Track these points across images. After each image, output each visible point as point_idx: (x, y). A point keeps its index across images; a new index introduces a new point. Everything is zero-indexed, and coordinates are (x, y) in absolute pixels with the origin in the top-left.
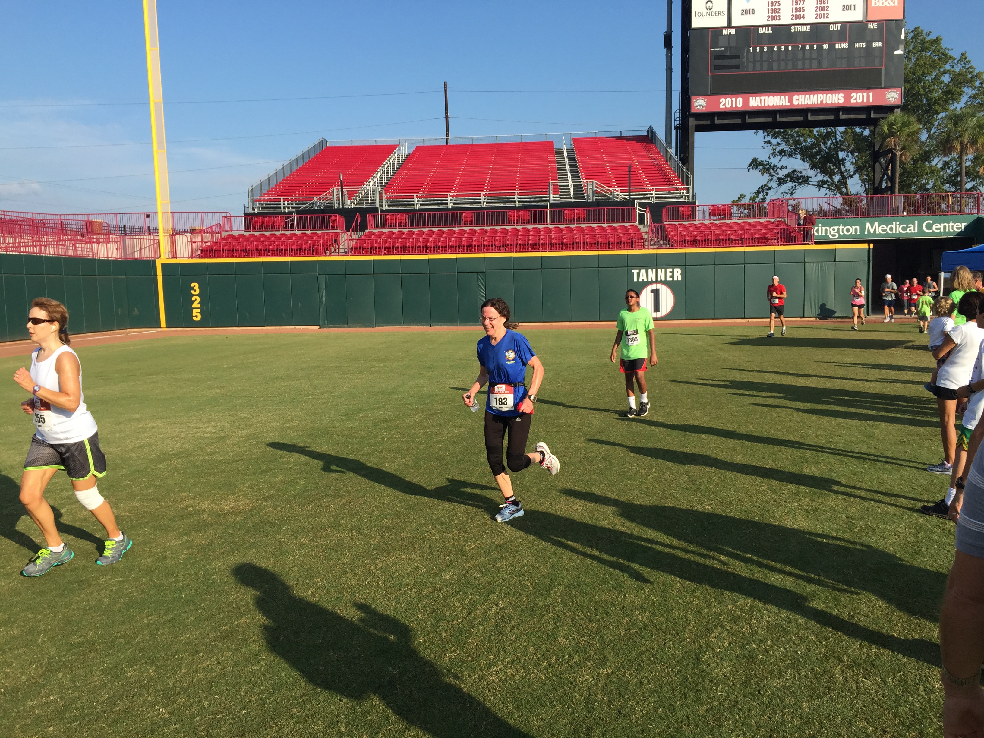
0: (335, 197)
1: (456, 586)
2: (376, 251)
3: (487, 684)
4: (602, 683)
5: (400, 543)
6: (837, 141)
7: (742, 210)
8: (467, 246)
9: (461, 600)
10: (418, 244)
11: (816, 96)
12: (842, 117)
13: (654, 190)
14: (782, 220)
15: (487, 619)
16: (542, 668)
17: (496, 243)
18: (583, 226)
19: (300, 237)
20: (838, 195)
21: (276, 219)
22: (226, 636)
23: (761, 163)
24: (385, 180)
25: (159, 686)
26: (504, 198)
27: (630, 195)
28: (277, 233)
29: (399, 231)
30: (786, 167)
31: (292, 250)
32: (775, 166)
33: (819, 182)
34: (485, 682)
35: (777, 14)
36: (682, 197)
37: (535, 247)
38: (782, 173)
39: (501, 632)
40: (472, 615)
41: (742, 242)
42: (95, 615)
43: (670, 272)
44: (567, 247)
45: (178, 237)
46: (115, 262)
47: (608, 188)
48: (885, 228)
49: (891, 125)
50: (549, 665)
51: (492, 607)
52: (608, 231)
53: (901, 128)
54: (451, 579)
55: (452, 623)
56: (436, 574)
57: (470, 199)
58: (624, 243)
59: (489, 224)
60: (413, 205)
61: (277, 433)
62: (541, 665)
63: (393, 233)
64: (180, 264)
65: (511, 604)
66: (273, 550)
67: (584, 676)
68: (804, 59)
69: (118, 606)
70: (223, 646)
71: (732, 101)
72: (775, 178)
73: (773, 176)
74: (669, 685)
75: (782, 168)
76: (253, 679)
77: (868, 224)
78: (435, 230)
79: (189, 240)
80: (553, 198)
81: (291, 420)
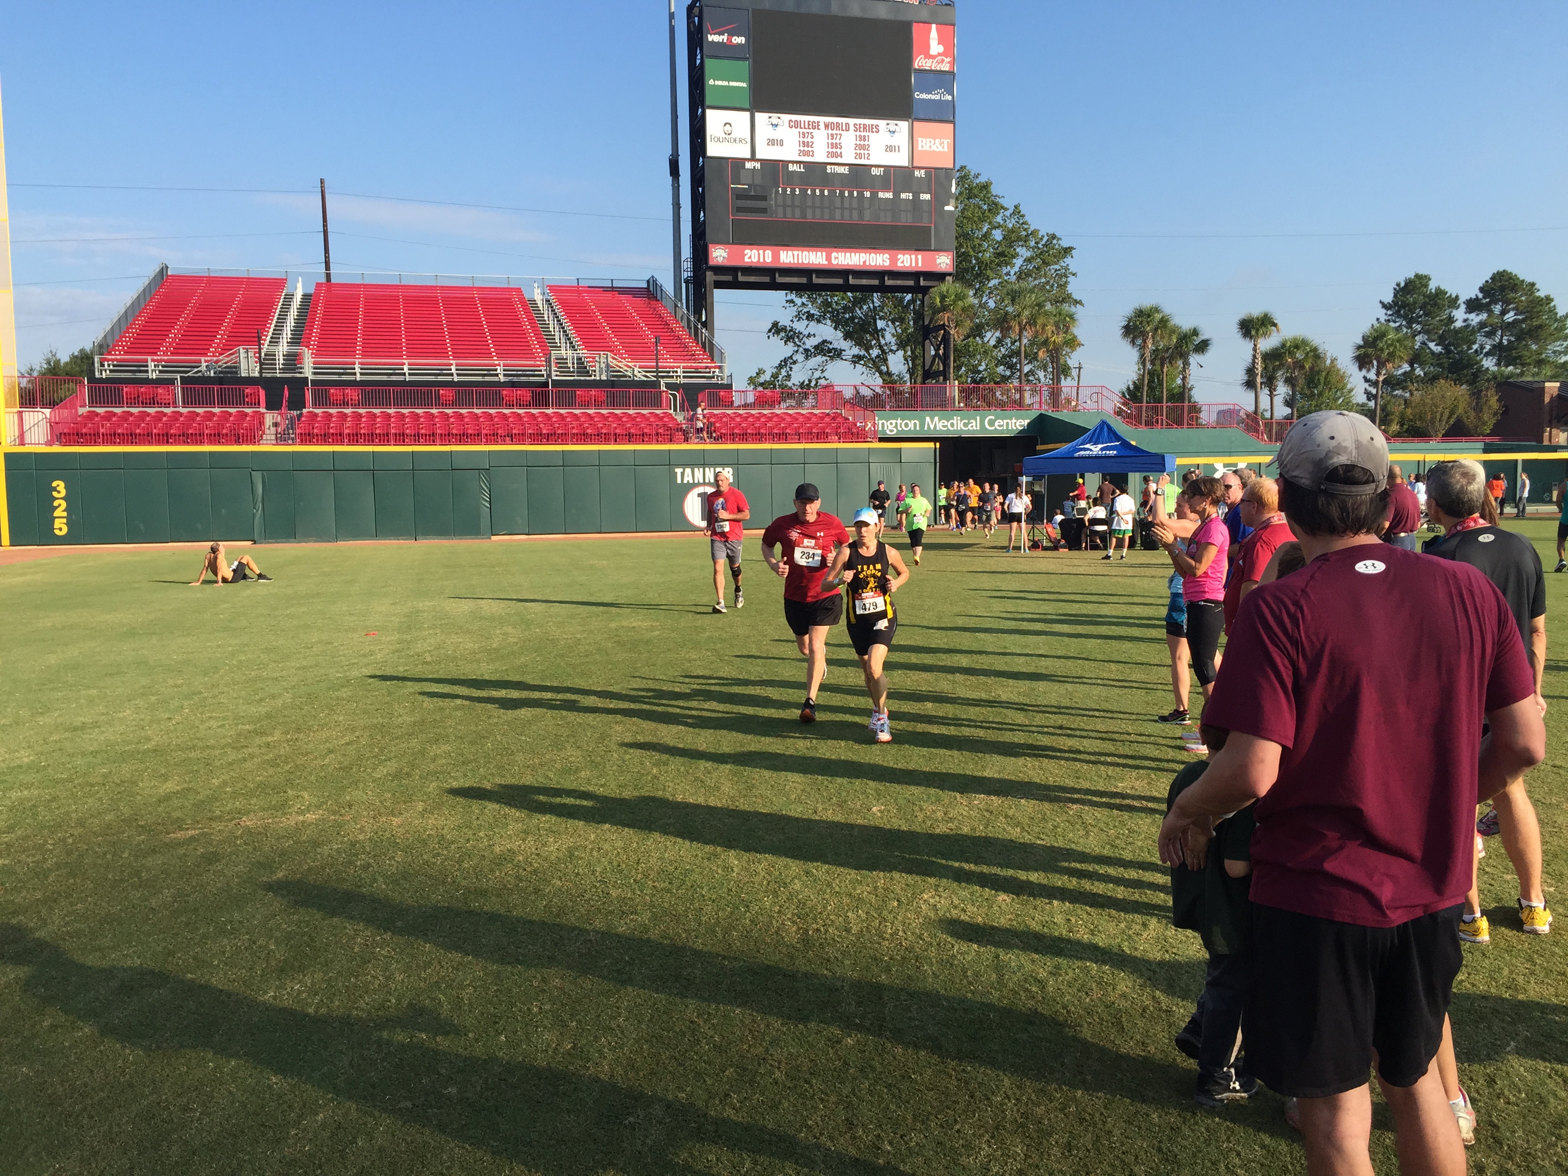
0: (243, 360)
6: (874, 308)
11: (857, 254)
12: (888, 282)
13: (681, 367)
14: (838, 411)
18: (604, 412)
19: (208, 417)
20: (877, 374)
21: (160, 391)
23: (784, 329)
26: (481, 370)
27: (656, 373)
28: (166, 411)
29: (354, 412)
30: (815, 335)
31: (206, 436)
32: (800, 333)
33: (854, 356)
35: (810, 149)
36: (716, 378)
37: (551, 438)
38: (810, 343)
41: (800, 437)
44: (592, 439)
45: (26, 415)
47: (625, 363)
48: (946, 423)
49: (943, 297)
52: (638, 420)
53: (955, 301)
57: (430, 369)
58: (661, 436)
59: (479, 406)
60: (356, 375)
63: (346, 415)
64: (35, 453)
68: (842, 208)
71: (759, 254)
72: (801, 350)
73: (799, 346)
75: (809, 335)
77: (928, 419)
78: (402, 411)
79: (47, 420)
80: (554, 373)
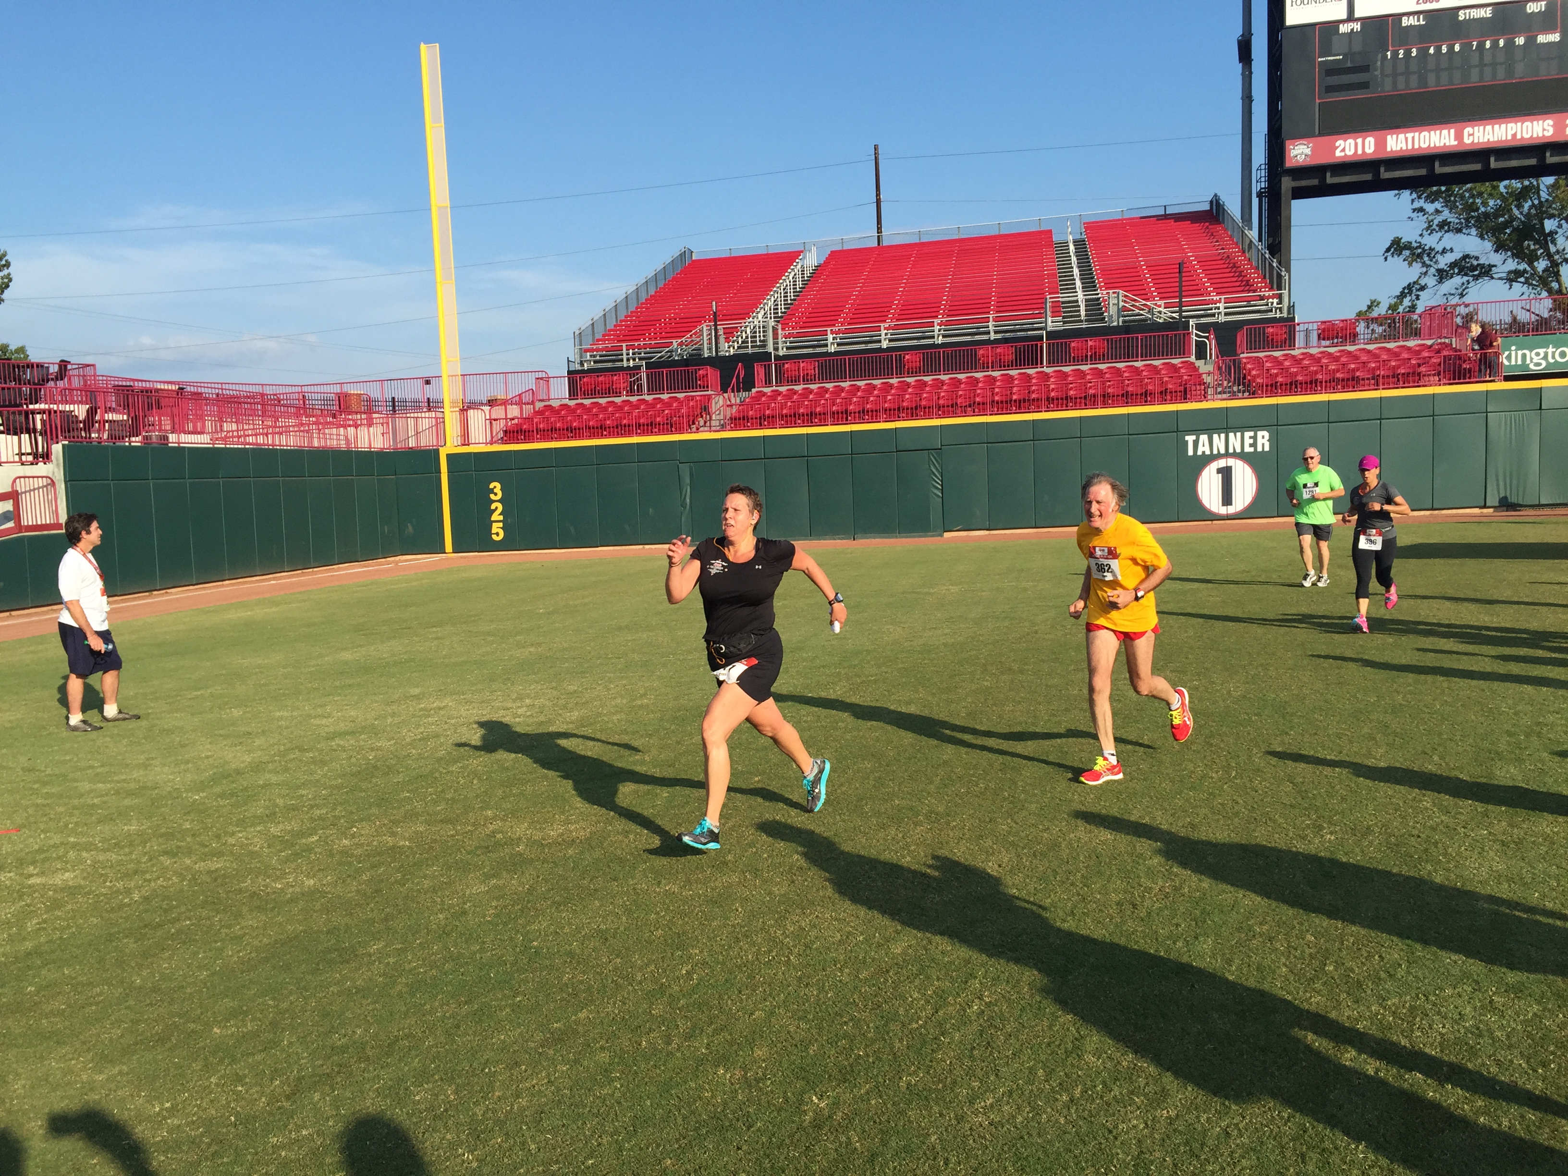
0: (705, 338)
1: (913, 966)
2: (769, 423)
3: (971, 1129)
4: (1160, 1134)
5: (821, 893)
6: (1540, 202)
7: (1374, 326)
8: (912, 409)
9: (922, 989)
10: (834, 408)
11: (1501, 128)
12: (1551, 159)
13: (1223, 301)
14: (1447, 341)
15: (964, 1020)
16: (1059, 1105)
17: (959, 401)
18: (1102, 367)
19: (652, 405)
20: (1544, 294)
21: (615, 378)
22: (559, 1039)
23: (1408, 246)
24: (782, 308)
25: (461, 1117)
26: (970, 328)
27: (1180, 312)
28: (618, 400)
29: (804, 389)
30: (1452, 250)
31: (640, 426)
32: (1431, 249)
33: (1510, 272)
34: (967, 1126)
36: (1271, 311)
37: (1022, 405)
38: (1444, 262)
39: (988, 1043)
40: (941, 1013)
41: (1377, 382)
42: (364, 1002)
43: (1250, 438)
44: (1076, 403)
45: (471, 413)
46: (381, 455)
47: (1144, 302)
50: (1072, 1100)
51: (973, 1001)
52: (1145, 373)
54: (904, 952)
55: (910, 1027)
56: (879, 945)
57: (916, 332)
58: (1171, 392)
59: (947, 371)
60: (826, 345)
61: (624, 717)
62: (1057, 1100)
63: (795, 392)
64: (475, 453)
65: (1004, 997)
66: (624, 902)
67: (1130, 1120)
68: (1482, 66)
69: (399, 988)
70: (555, 1055)
71: (1356, 144)
72: (1432, 271)
73: (1429, 266)
74: (1275, 1139)
75: (1444, 251)
76: (603, 1109)
78: (861, 383)
79: (488, 417)
80: (1052, 323)
81: (645, 694)
